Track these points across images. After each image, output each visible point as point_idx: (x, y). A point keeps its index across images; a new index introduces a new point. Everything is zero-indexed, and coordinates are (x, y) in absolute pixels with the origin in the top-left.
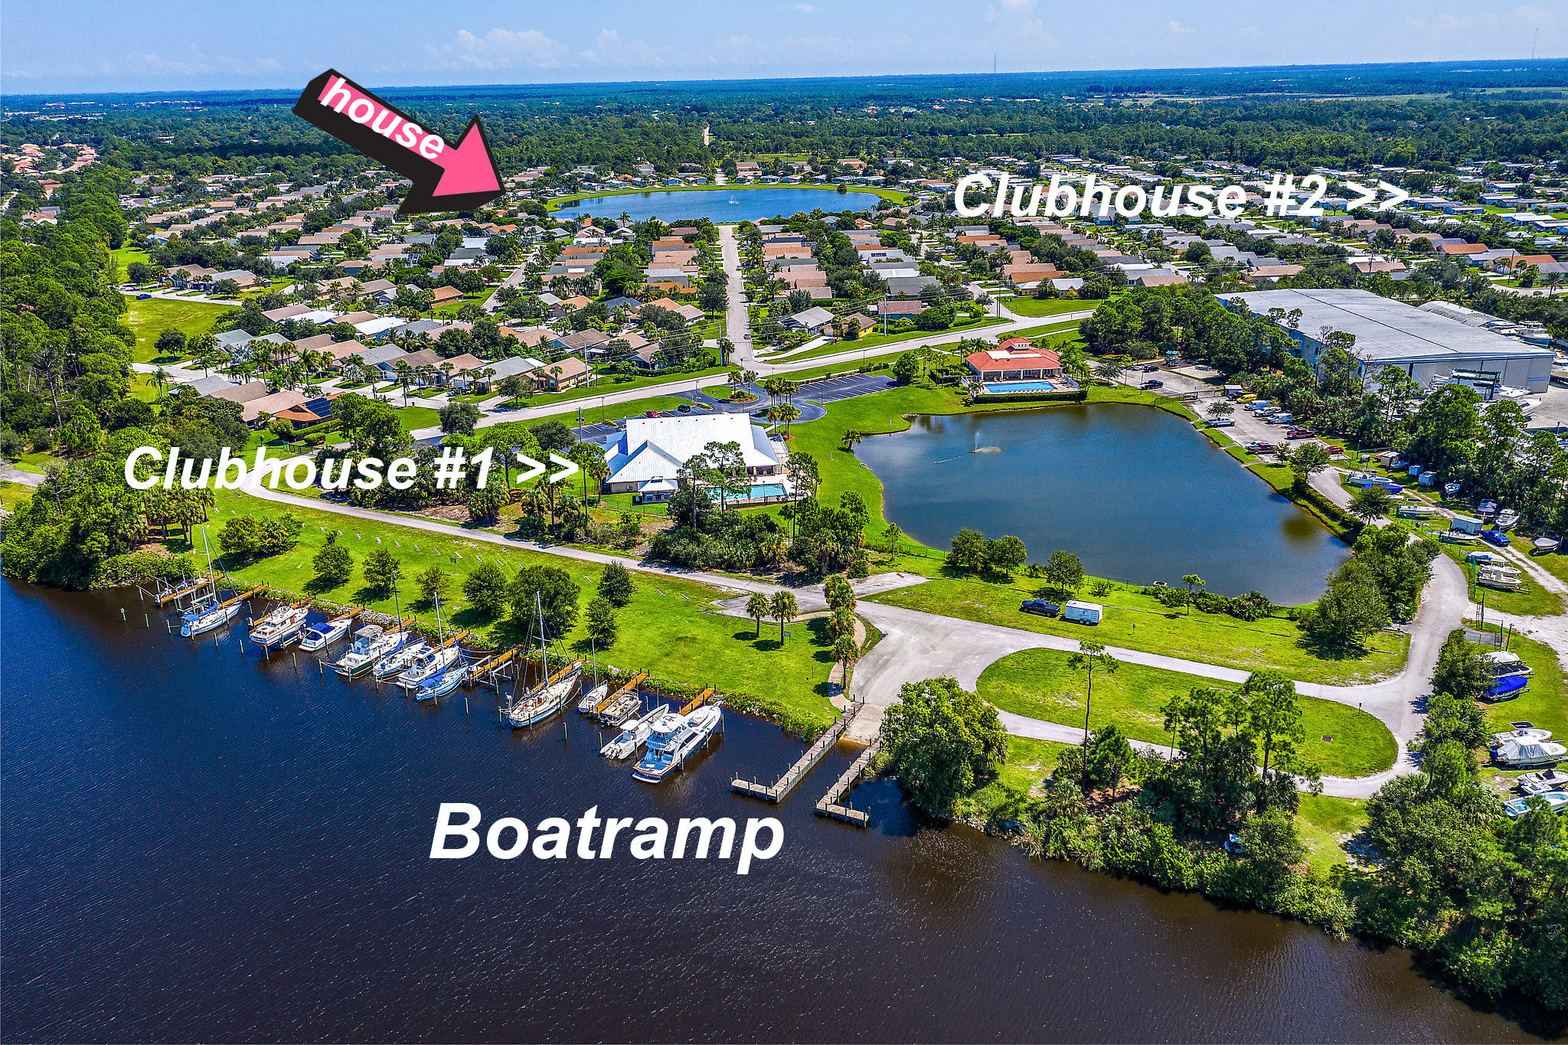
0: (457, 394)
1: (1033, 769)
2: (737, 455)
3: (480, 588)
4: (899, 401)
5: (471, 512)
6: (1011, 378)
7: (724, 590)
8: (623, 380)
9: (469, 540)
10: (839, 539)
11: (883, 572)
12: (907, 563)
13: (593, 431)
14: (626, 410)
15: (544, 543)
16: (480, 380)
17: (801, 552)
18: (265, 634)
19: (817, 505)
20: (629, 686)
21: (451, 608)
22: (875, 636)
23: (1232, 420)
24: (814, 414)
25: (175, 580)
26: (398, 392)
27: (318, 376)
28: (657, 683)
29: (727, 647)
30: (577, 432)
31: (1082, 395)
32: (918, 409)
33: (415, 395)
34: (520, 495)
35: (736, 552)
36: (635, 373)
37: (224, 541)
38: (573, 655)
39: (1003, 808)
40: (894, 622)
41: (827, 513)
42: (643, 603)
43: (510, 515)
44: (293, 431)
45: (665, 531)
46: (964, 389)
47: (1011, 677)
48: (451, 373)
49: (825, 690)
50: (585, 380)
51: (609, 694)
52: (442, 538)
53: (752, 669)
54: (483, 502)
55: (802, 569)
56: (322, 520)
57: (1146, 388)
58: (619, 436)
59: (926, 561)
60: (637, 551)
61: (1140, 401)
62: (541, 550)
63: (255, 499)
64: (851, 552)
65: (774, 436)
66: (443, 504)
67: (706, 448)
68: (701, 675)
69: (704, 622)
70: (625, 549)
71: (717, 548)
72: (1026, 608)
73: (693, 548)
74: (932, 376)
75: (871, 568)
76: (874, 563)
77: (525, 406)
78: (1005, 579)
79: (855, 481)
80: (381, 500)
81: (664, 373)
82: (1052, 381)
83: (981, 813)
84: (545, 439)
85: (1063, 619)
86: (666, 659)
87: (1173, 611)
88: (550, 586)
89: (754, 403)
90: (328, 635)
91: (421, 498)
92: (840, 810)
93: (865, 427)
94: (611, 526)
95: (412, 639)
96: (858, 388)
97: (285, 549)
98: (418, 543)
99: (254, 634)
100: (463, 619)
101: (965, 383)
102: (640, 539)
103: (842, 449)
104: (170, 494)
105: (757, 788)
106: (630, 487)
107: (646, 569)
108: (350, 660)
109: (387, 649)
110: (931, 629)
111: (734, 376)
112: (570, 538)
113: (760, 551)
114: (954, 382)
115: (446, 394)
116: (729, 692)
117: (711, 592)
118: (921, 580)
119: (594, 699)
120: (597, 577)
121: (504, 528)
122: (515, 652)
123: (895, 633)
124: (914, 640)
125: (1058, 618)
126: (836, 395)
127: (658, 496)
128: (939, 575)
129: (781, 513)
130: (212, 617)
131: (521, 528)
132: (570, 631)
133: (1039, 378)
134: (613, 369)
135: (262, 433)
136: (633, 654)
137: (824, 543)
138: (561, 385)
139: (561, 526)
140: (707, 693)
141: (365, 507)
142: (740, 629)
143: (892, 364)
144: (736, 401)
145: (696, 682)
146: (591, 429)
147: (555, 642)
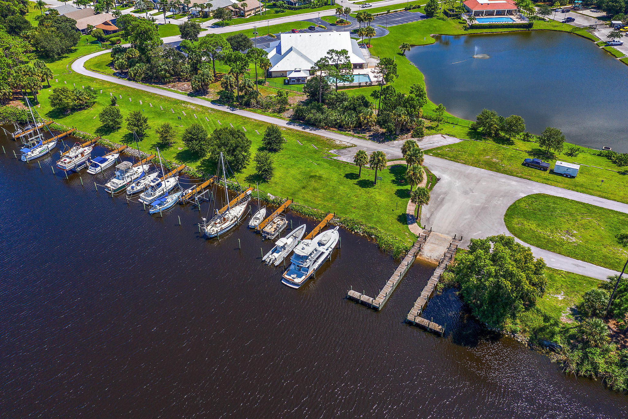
0: (192, 17)
1: (560, 298)
2: (346, 58)
3: (191, 139)
4: (428, 27)
5: (193, 88)
6: (489, 15)
7: (338, 143)
8: (279, 11)
9: (191, 104)
10: (408, 114)
11: (433, 134)
12: (447, 128)
13: (263, 40)
14: (280, 28)
15: (233, 107)
16: (204, 10)
17: (385, 122)
18: (65, 163)
19: (395, 91)
20: (280, 210)
21: (177, 148)
22: (434, 180)
23: (622, 42)
24: (382, 34)
25: (23, 124)
26: (162, 16)
27: (123, 6)
28: (297, 208)
29: (341, 184)
30: (254, 40)
31: (530, 25)
32: (439, 31)
33: (171, 18)
34: (221, 77)
35: (345, 118)
36: (286, 8)
37: (52, 102)
38: (246, 185)
39: (542, 329)
40: (444, 170)
41: (401, 96)
42: (289, 150)
43: (214, 89)
44: (104, 36)
45: (302, 102)
46: (464, 20)
47: (526, 216)
48: (190, 5)
49: (405, 219)
50: (260, 11)
51: (268, 215)
52: (177, 102)
53: (357, 201)
54: (199, 82)
55: (384, 130)
56: (111, 88)
57: (565, 22)
58: (276, 43)
59: (457, 127)
60: (287, 114)
61: (563, 29)
62: (231, 112)
63: (78, 75)
64: (415, 121)
65: (362, 45)
66: (179, 81)
67: (328, 53)
68: (326, 203)
69: (326, 165)
70: (279, 112)
71: (334, 115)
72: (526, 164)
73: (319, 116)
74: (445, 13)
75: (425, 131)
76: (427, 128)
77: (227, 24)
78: (509, 142)
79: (409, 73)
80: (145, 78)
81: (300, 8)
82: (511, 17)
83: (525, 331)
84: (235, 44)
85: (552, 172)
86: (303, 191)
87: (623, 169)
88: (233, 141)
89: (350, 26)
90: (103, 165)
91: (166, 77)
92: (425, 322)
93: (410, 41)
94: (271, 98)
95: (152, 170)
96: (405, 19)
97: (88, 106)
98: (162, 106)
99: (59, 163)
100: (184, 157)
101: (465, 17)
102: (288, 107)
103: (399, 54)
104: (24, 71)
105: (365, 298)
106: (283, 74)
107: (291, 127)
108: (114, 183)
109: (136, 176)
110: (467, 176)
111: (339, 10)
112: (248, 105)
113: (359, 119)
114: (457, 16)
115: (187, 17)
116: (343, 217)
117: (330, 144)
118: (456, 141)
119: (258, 219)
120: (262, 131)
121: (211, 97)
122: (212, 181)
123: (445, 178)
124: (458, 184)
125: (548, 171)
126: (393, 22)
127: (299, 80)
128: (467, 138)
129: (372, 95)
130: (39, 149)
131: (221, 97)
132: (245, 167)
133: (504, 15)
134: (275, 5)
135: (88, 37)
136: (283, 187)
137: (400, 116)
138: (247, 14)
139: (243, 97)
140: (330, 217)
141: (136, 81)
142: (349, 171)
143: (424, 5)
144: (339, 25)
145: (322, 208)
146: (262, 38)
147: (236, 175)
